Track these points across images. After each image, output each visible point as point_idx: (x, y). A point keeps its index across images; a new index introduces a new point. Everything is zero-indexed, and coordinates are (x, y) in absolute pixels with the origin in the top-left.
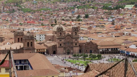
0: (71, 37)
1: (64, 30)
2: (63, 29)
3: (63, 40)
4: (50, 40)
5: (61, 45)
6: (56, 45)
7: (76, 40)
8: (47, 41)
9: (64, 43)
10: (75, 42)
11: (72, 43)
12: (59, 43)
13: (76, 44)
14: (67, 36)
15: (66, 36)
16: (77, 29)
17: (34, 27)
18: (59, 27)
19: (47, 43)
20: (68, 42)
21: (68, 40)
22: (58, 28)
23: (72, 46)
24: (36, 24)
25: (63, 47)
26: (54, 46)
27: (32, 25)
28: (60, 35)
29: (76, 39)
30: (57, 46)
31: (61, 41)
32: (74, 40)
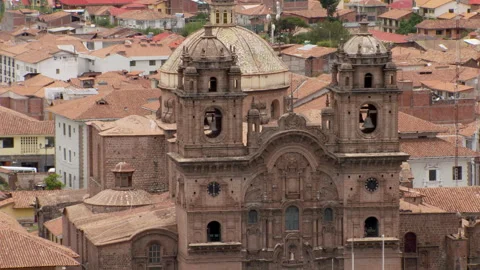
0: (318, 151)
1: (246, 84)
2: (238, 74)
3: (237, 186)
4: (125, 180)
5: (214, 230)
6: (170, 234)
7: (372, 185)
8: (94, 192)
9: (253, 211)
10: (355, 205)
11: (330, 213)
12: (194, 210)
13: (371, 225)
14: (281, 140)
15: (273, 145)
16: (384, 70)
17: (98, 45)
18: (196, 56)
19: (94, 208)
20: (293, 208)
21: (292, 185)
22: (187, 60)
23: (329, 241)
24: (143, 15)
25: (235, 249)
26: (155, 245)
27: (91, 28)
28: (214, 135)
29: (372, 173)
30: (184, 245)
31: (214, 189)
32: (349, 185)
